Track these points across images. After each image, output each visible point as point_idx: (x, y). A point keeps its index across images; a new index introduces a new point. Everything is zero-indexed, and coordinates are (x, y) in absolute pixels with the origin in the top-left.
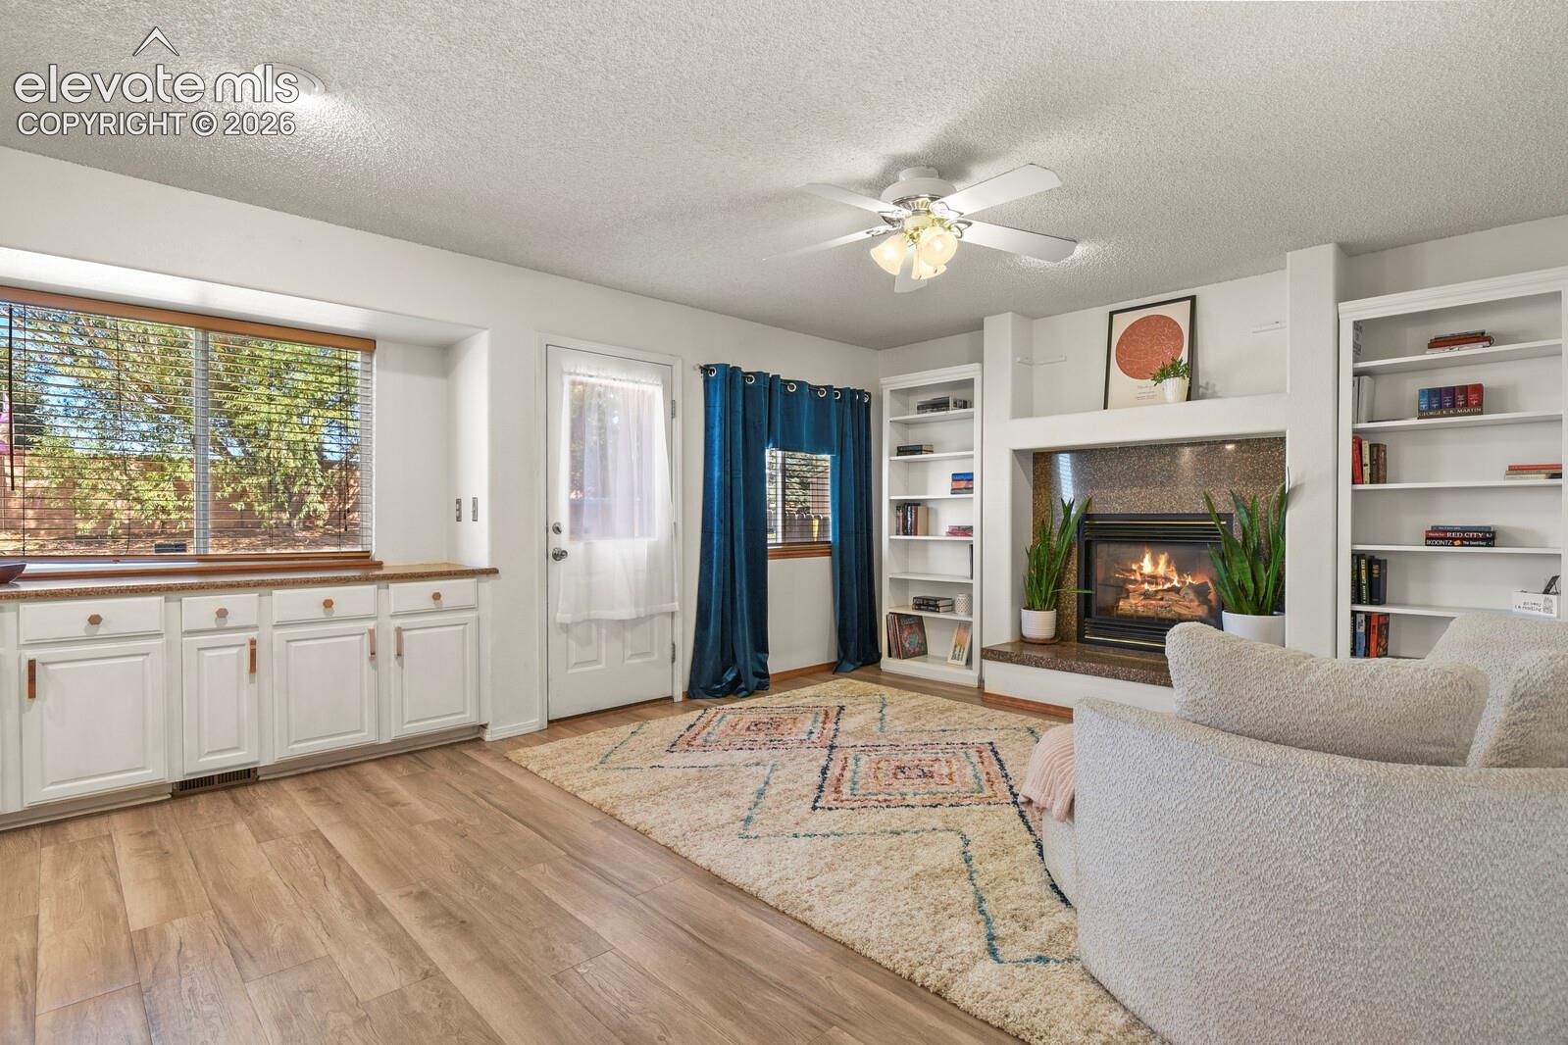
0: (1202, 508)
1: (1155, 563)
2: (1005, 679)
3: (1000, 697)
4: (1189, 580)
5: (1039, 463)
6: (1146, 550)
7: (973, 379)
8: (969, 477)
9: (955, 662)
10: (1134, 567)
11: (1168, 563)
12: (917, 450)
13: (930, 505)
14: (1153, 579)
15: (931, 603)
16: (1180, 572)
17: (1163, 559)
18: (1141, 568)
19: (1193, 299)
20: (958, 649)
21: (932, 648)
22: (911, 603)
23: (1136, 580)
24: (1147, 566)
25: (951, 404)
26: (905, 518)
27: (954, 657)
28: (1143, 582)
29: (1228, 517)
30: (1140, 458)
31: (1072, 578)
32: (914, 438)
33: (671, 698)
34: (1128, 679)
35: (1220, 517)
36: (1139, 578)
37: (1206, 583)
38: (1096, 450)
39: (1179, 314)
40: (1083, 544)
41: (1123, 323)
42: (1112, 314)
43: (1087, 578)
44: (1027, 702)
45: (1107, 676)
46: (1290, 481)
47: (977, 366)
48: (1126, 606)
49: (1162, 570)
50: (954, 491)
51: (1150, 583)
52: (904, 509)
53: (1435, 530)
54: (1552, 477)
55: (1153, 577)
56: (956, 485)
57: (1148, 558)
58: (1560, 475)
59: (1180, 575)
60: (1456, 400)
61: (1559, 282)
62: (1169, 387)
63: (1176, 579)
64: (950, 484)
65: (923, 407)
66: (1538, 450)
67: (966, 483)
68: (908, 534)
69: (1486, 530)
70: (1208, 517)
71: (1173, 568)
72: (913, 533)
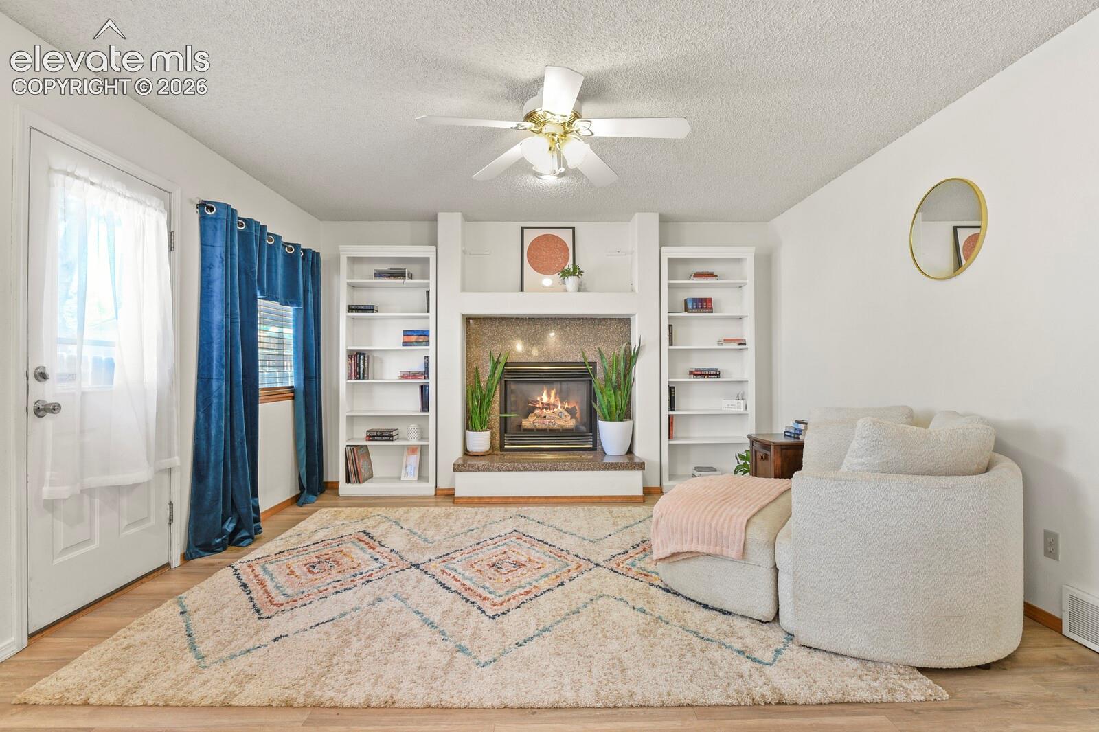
0: (580, 359)
1: (549, 396)
2: (470, 484)
3: (469, 498)
4: (566, 405)
5: (474, 325)
6: (544, 386)
7: (429, 258)
8: (425, 333)
9: (407, 479)
10: (538, 399)
11: (556, 394)
12: (371, 309)
13: (375, 355)
14: (548, 406)
15: (385, 434)
17: (553, 392)
18: (542, 399)
19: (573, 228)
20: (409, 468)
21: (377, 472)
22: (364, 436)
23: (539, 407)
24: (545, 399)
25: (406, 275)
26: (358, 365)
27: (407, 474)
28: (543, 409)
29: (594, 364)
30: (542, 326)
31: (496, 407)
32: (362, 299)
33: (168, 565)
34: (564, 470)
35: (591, 364)
36: (541, 406)
37: (575, 407)
38: (512, 318)
39: (566, 236)
40: (503, 382)
41: (530, 236)
42: (523, 228)
43: (505, 407)
44: (491, 498)
45: (550, 470)
46: (635, 343)
47: (434, 248)
48: (527, 423)
49: (552, 400)
50: (405, 344)
51: (547, 409)
52: (357, 357)
53: (697, 370)
54: (740, 344)
55: (548, 404)
56: (407, 339)
57: (545, 392)
58: (745, 344)
59: (562, 402)
60: (703, 305)
61: (748, 254)
62: (571, 281)
63: (560, 405)
64: (401, 338)
65: (379, 274)
66: (732, 332)
67: (416, 337)
68: (360, 379)
69: (716, 370)
70: (583, 364)
71: (558, 398)
72: (364, 379)
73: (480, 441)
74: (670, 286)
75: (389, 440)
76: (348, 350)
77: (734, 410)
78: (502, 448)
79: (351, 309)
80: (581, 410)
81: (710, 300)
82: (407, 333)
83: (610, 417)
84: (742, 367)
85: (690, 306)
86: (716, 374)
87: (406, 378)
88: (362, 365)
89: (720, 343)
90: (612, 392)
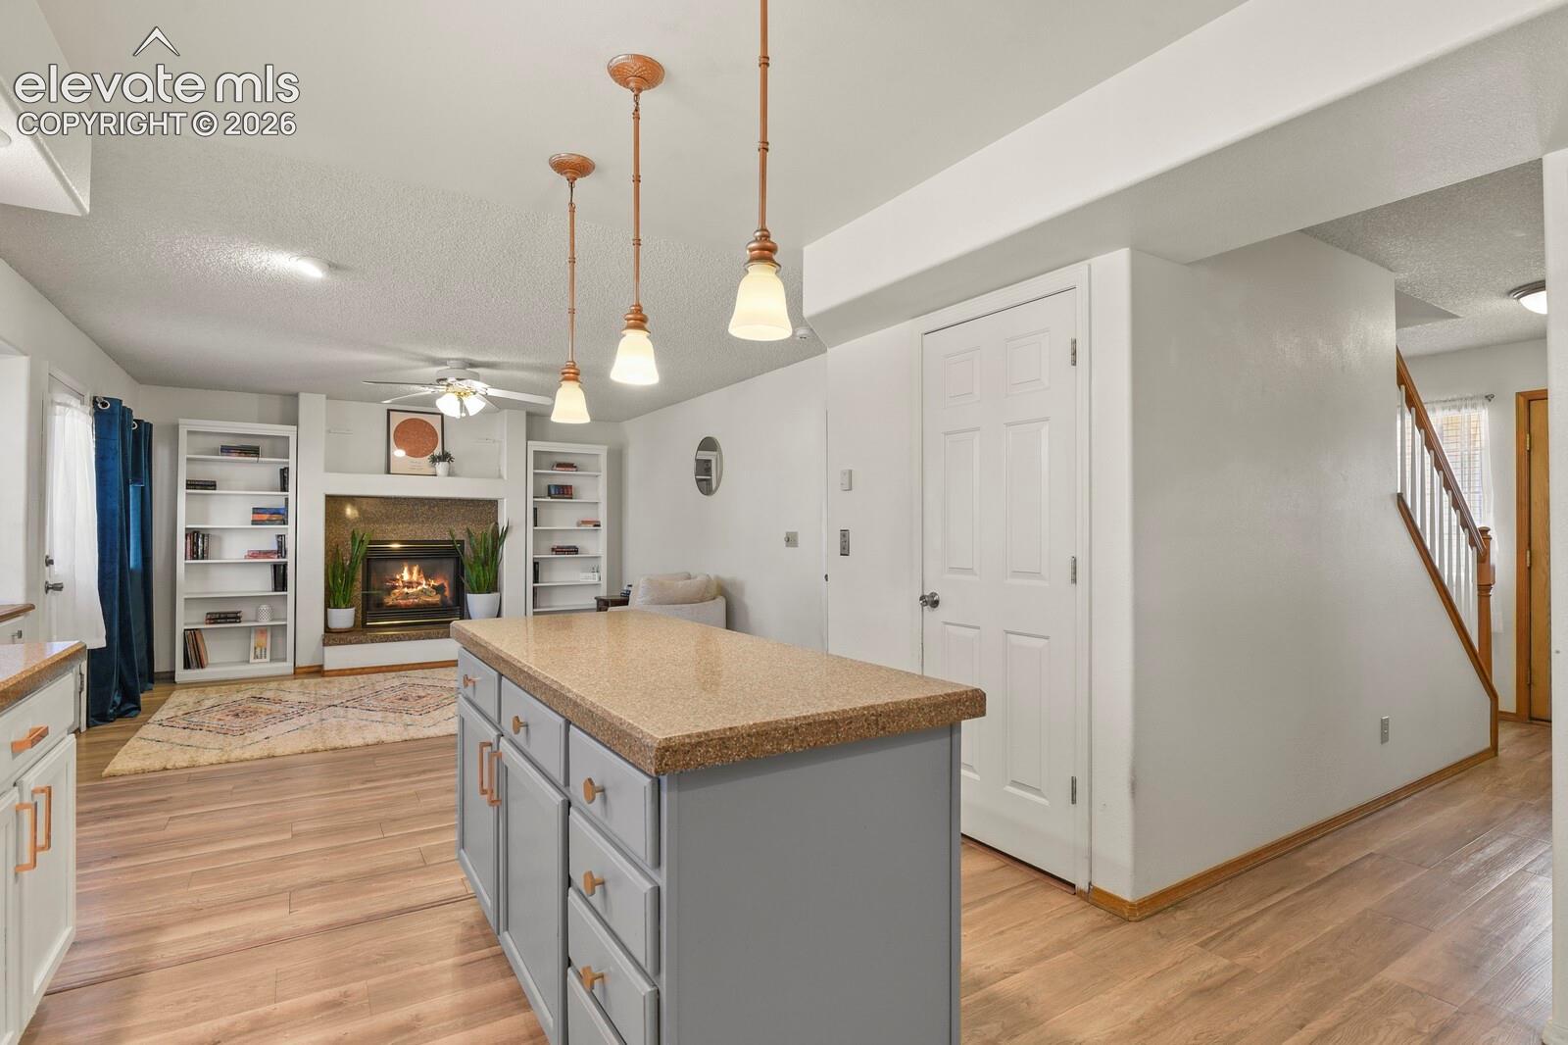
0: (448, 537)
1: (411, 573)
4: (432, 583)
5: (334, 503)
6: (405, 564)
7: (288, 437)
8: (283, 512)
9: (257, 660)
10: (398, 577)
11: (419, 572)
14: (410, 584)
16: (427, 578)
17: (415, 569)
18: (402, 577)
19: (440, 414)
20: (258, 650)
22: (203, 619)
23: (399, 586)
24: (406, 576)
25: (261, 453)
26: (196, 544)
27: (256, 657)
28: (404, 587)
29: (462, 542)
31: (358, 584)
35: (458, 542)
36: (401, 584)
37: (442, 583)
39: (434, 421)
40: (365, 563)
41: (397, 419)
42: (389, 411)
43: (367, 584)
46: (502, 523)
47: (294, 427)
48: (389, 601)
49: (415, 577)
50: (255, 522)
51: (408, 587)
52: (193, 535)
53: (558, 547)
54: (595, 526)
55: (411, 583)
56: (258, 517)
57: (406, 569)
58: (599, 526)
59: (426, 580)
60: (564, 492)
61: (602, 451)
62: (441, 467)
63: (424, 582)
64: (250, 517)
65: (226, 450)
66: (589, 515)
67: (268, 516)
68: (197, 559)
69: (574, 547)
70: (452, 542)
71: (422, 575)
72: (203, 558)
73: (343, 617)
74: (535, 474)
75: (236, 622)
76: (186, 529)
77: (591, 581)
78: (364, 625)
79: (191, 485)
80: (449, 585)
81: (571, 486)
82: (256, 511)
83: (479, 590)
84: (596, 545)
85: (553, 492)
86: (574, 550)
87: (255, 557)
88: (200, 544)
89: (579, 525)
90: (481, 568)
